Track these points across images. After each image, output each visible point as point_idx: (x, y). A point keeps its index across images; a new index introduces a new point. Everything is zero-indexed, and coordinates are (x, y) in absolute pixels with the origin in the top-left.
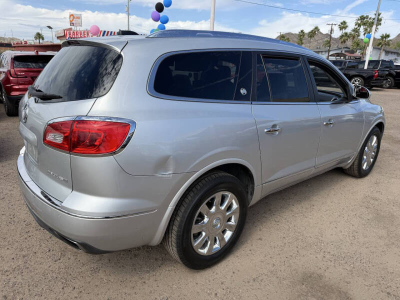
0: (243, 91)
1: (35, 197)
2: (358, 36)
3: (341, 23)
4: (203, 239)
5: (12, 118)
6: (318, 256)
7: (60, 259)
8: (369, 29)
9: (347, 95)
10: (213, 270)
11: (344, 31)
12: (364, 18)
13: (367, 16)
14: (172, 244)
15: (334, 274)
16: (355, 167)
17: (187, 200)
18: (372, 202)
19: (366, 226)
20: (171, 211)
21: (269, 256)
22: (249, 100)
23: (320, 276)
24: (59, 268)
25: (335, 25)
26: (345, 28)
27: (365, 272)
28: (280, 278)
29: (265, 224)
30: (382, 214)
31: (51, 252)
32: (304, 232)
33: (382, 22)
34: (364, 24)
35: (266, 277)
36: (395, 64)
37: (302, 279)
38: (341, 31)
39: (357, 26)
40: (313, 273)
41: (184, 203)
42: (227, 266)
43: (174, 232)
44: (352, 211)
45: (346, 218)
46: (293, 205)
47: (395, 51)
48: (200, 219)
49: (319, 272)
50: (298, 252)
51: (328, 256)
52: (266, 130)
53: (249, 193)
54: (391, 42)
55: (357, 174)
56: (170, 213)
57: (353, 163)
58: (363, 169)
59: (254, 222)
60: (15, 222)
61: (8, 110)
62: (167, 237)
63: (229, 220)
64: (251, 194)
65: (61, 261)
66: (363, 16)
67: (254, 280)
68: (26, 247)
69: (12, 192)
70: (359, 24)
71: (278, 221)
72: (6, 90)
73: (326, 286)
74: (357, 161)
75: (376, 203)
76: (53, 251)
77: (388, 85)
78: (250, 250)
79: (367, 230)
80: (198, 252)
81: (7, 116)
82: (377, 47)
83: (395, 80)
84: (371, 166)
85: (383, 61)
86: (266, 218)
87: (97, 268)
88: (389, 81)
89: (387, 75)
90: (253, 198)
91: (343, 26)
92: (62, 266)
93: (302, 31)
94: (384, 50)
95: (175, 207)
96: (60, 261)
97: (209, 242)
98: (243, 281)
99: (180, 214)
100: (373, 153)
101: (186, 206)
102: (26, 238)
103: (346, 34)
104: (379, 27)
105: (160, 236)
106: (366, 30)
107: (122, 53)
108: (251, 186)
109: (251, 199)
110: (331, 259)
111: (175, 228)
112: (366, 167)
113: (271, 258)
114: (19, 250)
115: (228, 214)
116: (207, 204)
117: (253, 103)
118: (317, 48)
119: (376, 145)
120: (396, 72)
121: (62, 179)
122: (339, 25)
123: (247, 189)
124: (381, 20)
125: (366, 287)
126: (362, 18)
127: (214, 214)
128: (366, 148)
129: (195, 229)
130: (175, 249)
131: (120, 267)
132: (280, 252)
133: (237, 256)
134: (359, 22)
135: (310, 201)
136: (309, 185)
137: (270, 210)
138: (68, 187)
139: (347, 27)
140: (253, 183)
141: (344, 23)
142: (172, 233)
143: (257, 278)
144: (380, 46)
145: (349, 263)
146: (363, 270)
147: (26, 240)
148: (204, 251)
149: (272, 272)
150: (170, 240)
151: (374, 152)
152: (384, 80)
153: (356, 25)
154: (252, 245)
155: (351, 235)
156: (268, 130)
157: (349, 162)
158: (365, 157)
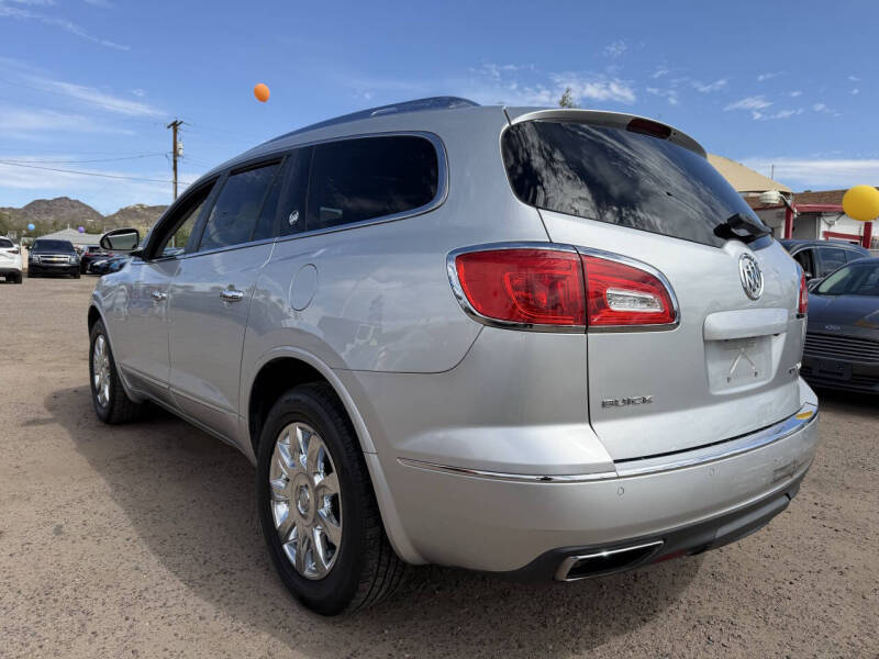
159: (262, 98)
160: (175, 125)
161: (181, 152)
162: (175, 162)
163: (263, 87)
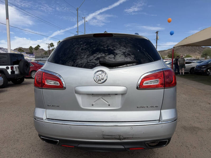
91: (52, 45)
93: (31, 47)
118: (42, 55)
159: (169, 22)
160: (157, 32)
161: (158, 38)
162: (157, 41)
163: (170, 19)
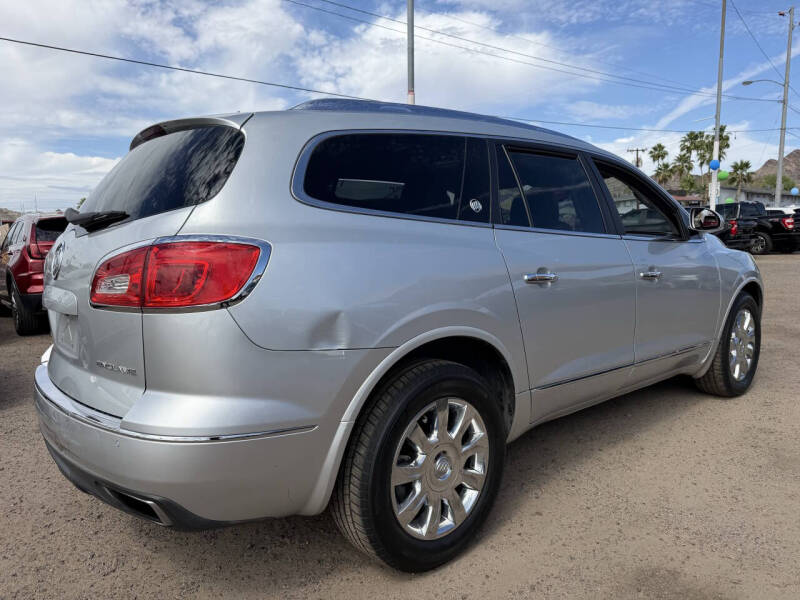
0: (475, 205)
1: (68, 420)
2: (690, 168)
3: (655, 149)
4: (416, 502)
5: (27, 338)
6: (664, 536)
7: (114, 571)
8: (708, 156)
9: (678, 228)
10: (443, 576)
11: (661, 162)
12: (696, 137)
13: (700, 133)
14: (351, 510)
15: (702, 567)
16: (718, 372)
17: (378, 412)
18: (762, 436)
19: (757, 479)
20: (346, 431)
21: (560, 543)
22: (488, 222)
23: (674, 574)
24: (113, 587)
25: (643, 151)
26: (663, 157)
27: (769, 561)
28: (589, 581)
29: (545, 486)
30: (788, 456)
31: (97, 560)
32: (629, 496)
33: (730, 142)
34: (697, 148)
35: (557, 580)
36: (767, 209)
37: (635, 581)
38: (656, 162)
39: (685, 152)
40: (658, 569)
41: (372, 418)
42: (471, 565)
43: (354, 479)
44: (724, 453)
45: (713, 468)
46: (600, 450)
47: (764, 191)
48: (406, 457)
49: (671, 566)
50: (620, 531)
51: (685, 536)
52: (526, 277)
53: (506, 409)
54: (754, 176)
55: (724, 388)
56: (344, 436)
57: (712, 365)
58: (734, 378)
59: (523, 484)
60: (22, 510)
61: (21, 324)
62: (340, 492)
63: (469, 464)
64: (510, 411)
65: (117, 573)
66: (692, 133)
67: (533, 588)
68: (43, 553)
69: (19, 459)
70: (688, 148)
71: (573, 480)
72: (18, 284)
73: (688, 590)
74: (719, 360)
75: (772, 437)
76: (99, 556)
77: (760, 248)
78: (520, 534)
79: (761, 485)
80: (406, 529)
81: (16, 335)
82: (728, 186)
83: (772, 237)
84: (750, 373)
85: (743, 204)
86: (546, 475)
87: (193, 583)
88: (762, 241)
89: (755, 229)
90: (515, 420)
91: (658, 152)
92: (119, 582)
94: (742, 191)
95: (353, 422)
96: (115, 574)
97: (431, 509)
98: (510, 591)
99: (366, 440)
100: (750, 347)
101: (376, 423)
102: (44, 537)
103: (666, 166)
104: (725, 150)
105: (324, 493)
106: (702, 157)
107: (243, 130)
108: (508, 392)
109: (511, 422)
110: (692, 541)
111: (356, 472)
112: (740, 375)
113: (564, 545)
114: (27, 558)
115: (464, 449)
116: (420, 422)
117: (496, 226)
119: (751, 329)
120: (772, 222)
121: (125, 369)
122: (651, 152)
123: (501, 400)
124: (728, 138)
125: (776, 588)
126: (693, 137)
127: (436, 445)
128: (733, 335)
129: (398, 476)
130: (358, 519)
131: (243, 579)
132: (581, 534)
133: (492, 547)
134: (688, 144)
135: (635, 442)
136: (629, 415)
137: (553, 461)
138: (136, 384)
139: (666, 153)
140: (511, 386)
141: (660, 147)
142: (350, 483)
143: (538, 583)
144: (735, 184)
145: (732, 546)
146: (763, 556)
147: (45, 541)
148: (422, 531)
149: (569, 571)
150: (347, 501)
151: (751, 343)
152: (752, 237)
153: (682, 150)
154: (522, 525)
155: (729, 496)
156: (530, 277)
157: (704, 361)
158: (734, 353)
